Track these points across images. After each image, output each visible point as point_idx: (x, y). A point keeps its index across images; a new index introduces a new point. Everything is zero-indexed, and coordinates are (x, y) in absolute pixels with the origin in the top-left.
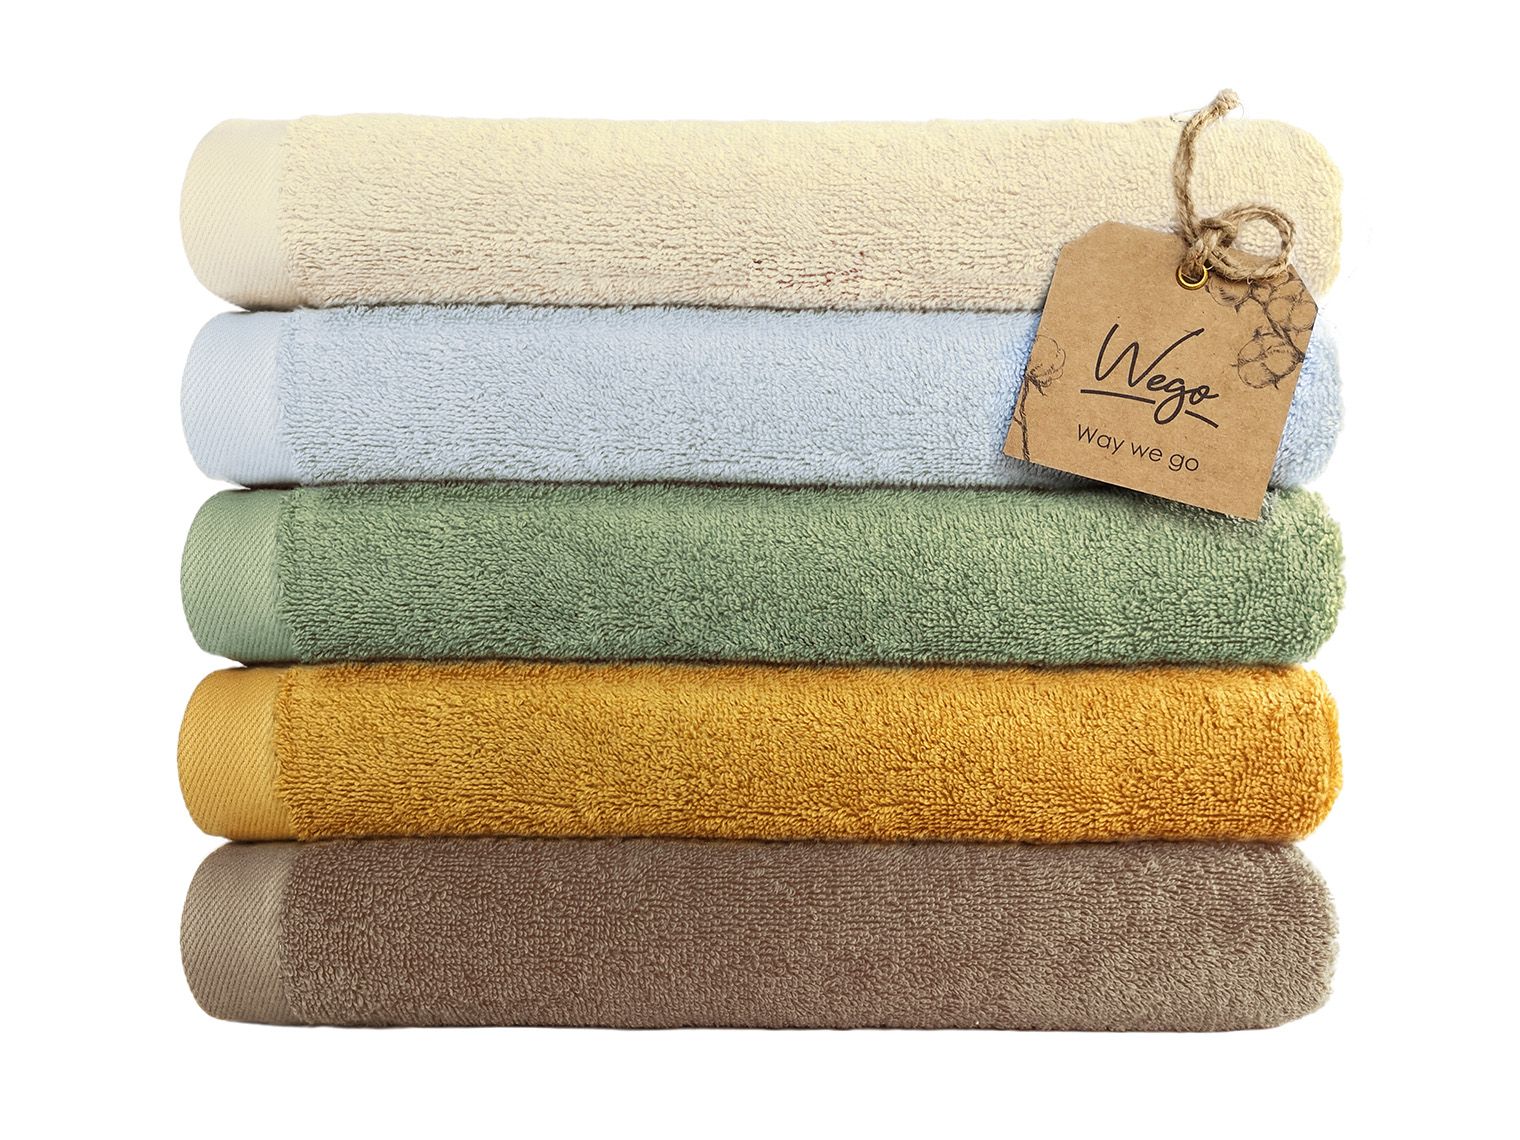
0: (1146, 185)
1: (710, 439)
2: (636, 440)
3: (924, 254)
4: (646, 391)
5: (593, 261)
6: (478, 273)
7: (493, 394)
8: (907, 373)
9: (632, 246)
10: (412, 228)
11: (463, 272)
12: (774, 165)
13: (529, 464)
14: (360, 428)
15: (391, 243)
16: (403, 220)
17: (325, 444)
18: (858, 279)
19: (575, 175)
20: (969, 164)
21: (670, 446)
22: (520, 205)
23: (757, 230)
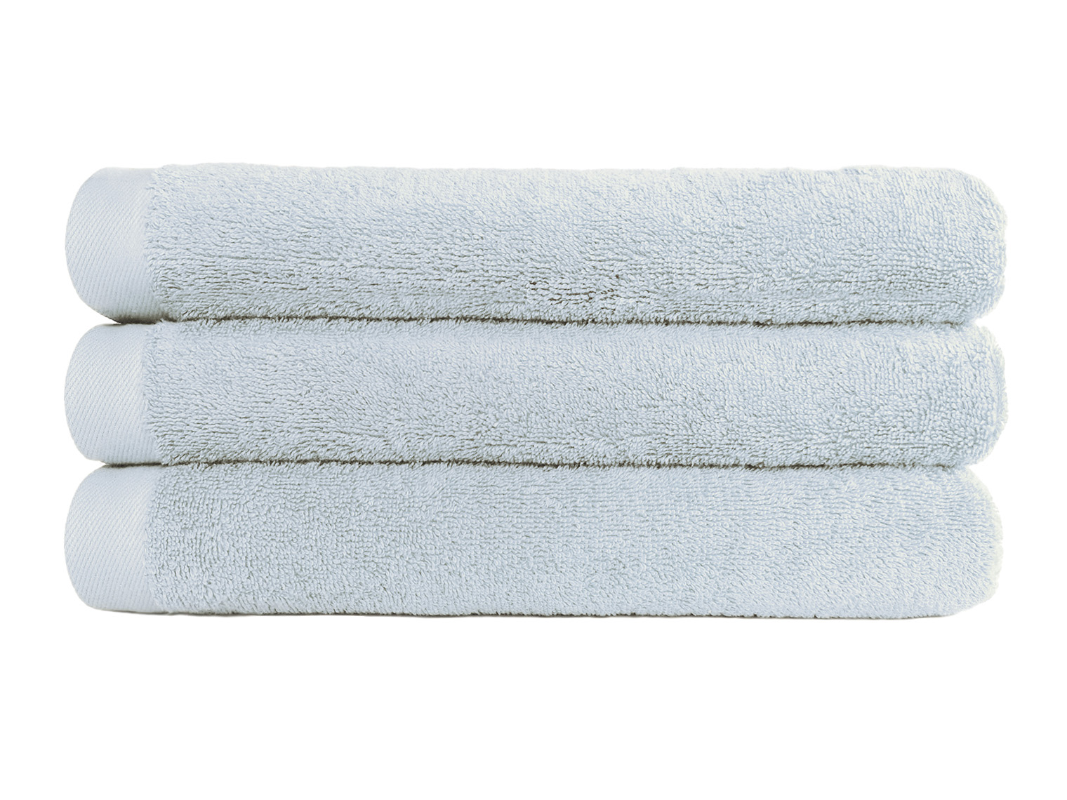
0: (847, 221)
1: (493, 427)
2: (434, 429)
3: (667, 277)
4: (441, 388)
5: (400, 283)
6: (307, 292)
7: (317, 391)
8: (653, 373)
9: (431, 271)
10: (253, 256)
11: (294, 291)
12: (547, 204)
13: (346, 448)
14: (210, 418)
15: (236, 268)
16: (246, 250)
17: (181, 431)
18: (614, 297)
19: (385, 213)
20: (704, 204)
21: (460, 433)
22: (341, 237)
23: (533, 257)
